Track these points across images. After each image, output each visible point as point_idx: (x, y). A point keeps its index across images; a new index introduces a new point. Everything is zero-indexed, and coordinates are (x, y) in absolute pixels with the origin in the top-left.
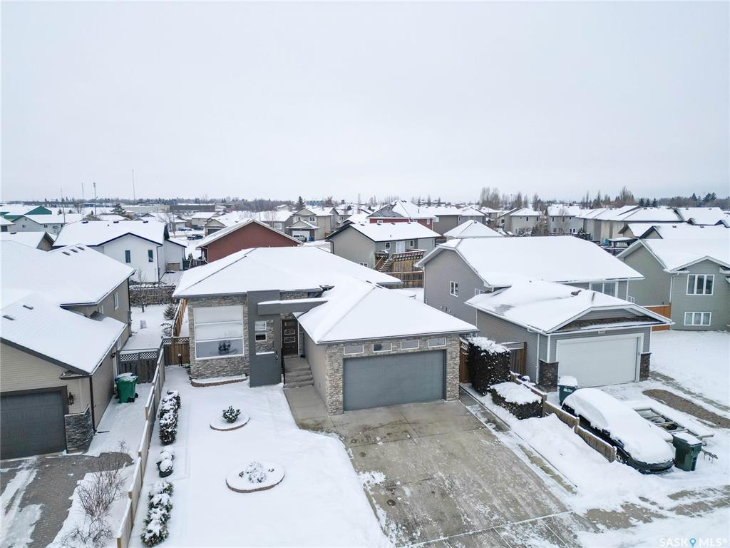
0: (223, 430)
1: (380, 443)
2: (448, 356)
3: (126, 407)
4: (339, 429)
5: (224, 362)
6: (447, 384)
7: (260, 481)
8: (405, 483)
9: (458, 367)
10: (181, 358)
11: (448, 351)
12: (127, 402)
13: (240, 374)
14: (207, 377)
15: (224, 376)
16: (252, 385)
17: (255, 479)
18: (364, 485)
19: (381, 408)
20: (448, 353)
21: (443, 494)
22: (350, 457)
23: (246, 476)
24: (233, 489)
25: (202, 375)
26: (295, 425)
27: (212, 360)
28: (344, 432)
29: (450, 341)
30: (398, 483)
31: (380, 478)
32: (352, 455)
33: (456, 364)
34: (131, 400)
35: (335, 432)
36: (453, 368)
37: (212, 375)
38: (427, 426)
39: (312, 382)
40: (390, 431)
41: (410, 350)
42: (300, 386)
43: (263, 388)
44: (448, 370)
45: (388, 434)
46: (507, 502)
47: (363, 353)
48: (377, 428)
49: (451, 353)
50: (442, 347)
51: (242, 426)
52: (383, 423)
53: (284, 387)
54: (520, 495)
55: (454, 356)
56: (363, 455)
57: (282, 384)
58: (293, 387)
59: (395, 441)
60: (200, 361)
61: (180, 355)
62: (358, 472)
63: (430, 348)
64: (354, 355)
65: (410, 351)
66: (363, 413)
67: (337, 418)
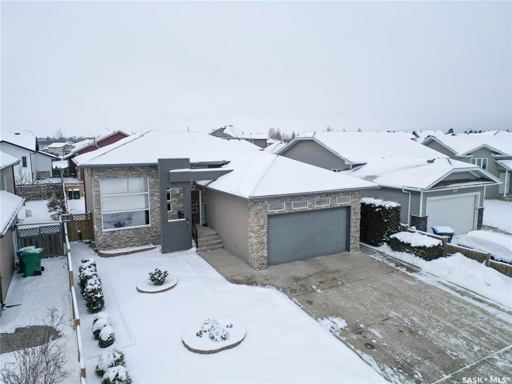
0: (153, 293)
1: (319, 291)
2: (352, 212)
3: (32, 280)
4: (272, 281)
5: (131, 232)
6: (351, 237)
7: (224, 339)
8: (369, 325)
9: (359, 222)
10: (80, 234)
11: (352, 207)
12: (34, 275)
13: (148, 244)
14: (115, 248)
15: (131, 246)
16: (164, 251)
17: (218, 338)
18: (331, 331)
19: (299, 262)
20: (352, 210)
21: (411, 332)
22: (299, 306)
23: (206, 336)
24: (195, 351)
25: (110, 246)
26: (228, 282)
27: (119, 231)
28: (279, 284)
29: (354, 198)
30: (362, 326)
31: (341, 323)
32: (299, 304)
33: (357, 219)
34: (37, 273)
35: (269, 285)
36: (356, 223)
37: (120, 246)
38: (350, 273)
39: (221, 245)
40: (320, 279)
41: (323, 206)
42: (212, 249)
43: (176, 253)
44: (352, 224)
45: (321, 282)
46: (472, 332)
47: (285, 209)
48: (306, 278)
49: (354, 209)
50: (347, 203)
51: (173, 287)
52: (310, 274)
53: (197, 251)
54: (478, 324)
55: (357, 212)
56: (310, 303)
57: (194, 249)
58: (206, 251)
59: (331, 288)
60: (107, 232)
61: (79, 231)
62: (316, 319)
63: (339, 204)
64: (277, 211)
65: (323, 208)
66: (285, 267)
67: (264, 272)
